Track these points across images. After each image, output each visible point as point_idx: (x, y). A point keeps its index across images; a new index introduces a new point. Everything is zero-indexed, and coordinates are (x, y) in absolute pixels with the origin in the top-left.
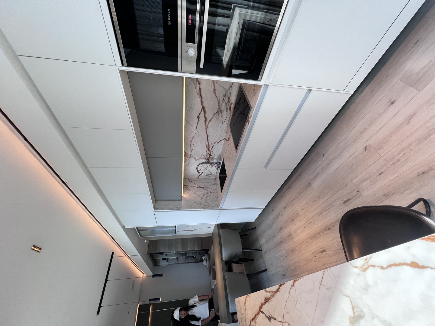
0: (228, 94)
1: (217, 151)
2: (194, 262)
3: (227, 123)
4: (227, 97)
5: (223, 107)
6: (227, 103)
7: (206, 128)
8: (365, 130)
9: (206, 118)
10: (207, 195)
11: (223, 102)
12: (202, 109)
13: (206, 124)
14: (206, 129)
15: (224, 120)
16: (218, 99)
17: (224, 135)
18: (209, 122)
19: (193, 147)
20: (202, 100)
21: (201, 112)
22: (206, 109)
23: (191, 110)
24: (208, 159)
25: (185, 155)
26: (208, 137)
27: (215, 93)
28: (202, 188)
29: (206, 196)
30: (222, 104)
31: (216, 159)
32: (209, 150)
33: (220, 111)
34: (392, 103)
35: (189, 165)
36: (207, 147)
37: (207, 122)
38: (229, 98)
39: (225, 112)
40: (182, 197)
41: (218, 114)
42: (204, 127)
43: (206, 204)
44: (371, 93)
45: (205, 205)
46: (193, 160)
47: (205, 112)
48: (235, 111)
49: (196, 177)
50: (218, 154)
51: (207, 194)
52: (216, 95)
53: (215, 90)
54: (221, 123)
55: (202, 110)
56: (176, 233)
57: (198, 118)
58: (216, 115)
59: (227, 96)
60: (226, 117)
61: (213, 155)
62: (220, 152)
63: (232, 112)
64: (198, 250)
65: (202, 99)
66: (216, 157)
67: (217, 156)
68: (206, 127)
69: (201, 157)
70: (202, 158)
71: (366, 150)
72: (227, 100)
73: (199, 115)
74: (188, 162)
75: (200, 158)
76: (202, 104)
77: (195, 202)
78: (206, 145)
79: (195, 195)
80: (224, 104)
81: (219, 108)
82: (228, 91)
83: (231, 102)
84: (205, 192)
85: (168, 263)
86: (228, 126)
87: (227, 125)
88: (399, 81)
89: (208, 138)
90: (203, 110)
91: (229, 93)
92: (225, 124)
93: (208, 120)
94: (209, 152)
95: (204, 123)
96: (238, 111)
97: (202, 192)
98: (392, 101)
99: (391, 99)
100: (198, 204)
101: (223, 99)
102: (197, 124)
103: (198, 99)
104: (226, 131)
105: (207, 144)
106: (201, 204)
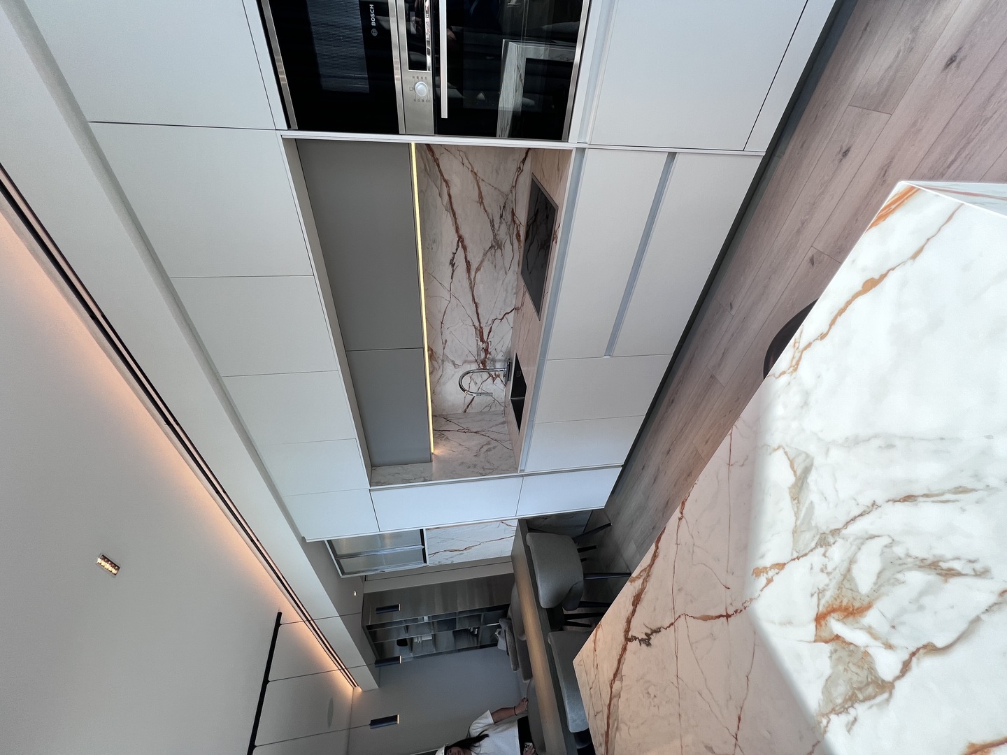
0: (510, 203)
1: (502, 341)
2: (476, 648)
3: (514, 271)
4: (507, 213)
5: (503, 233)
6: (510, 226)
7: (471, 287)
8: (803, 224)
9: (468, 263)
10: (489, 446)
11: (501, 223)
12: (458, 242)
13: (469, 276)
14: (472, 289)
15: (507, 265)
16: (491, 216)
17: (513, 302)
18: (476, 273)
19: (447, 335)
20: (456, 222)
21: (457, 250)
22: (467, 242)
23: (434, 246)
24: (484, 363)
25: (431, 357)
26: (477, 307)
27: (482, 203)
28: (476, 432)
29: (485, 448)
30: (499, 227)
31: (500, 361)
32: (482, 340)
33: (497, 245)
34: (845, 154)
35: (442, 380)
36: (478, 332)
37: (473, 273)
38: (513, 214)
39: (508, 246)
40: (431, 454)
41: (493, 251)
42: (466, 284)
43: (487, 466)
44: (802, 147)
45: (485, 467)
46: (449, 367)
47: (465, 248)
48: (529, 241)
49: (460, 411)
50: (504, 349)
51: (489, 443)
52: (484, 209)
53: (481, 197)
54: (502, 272)
55: (458, 246)
56: (425, 561)
57: (452, 264)
58: (489, 253)
59: (508, 209)
60: (512, 255)
61: (493, 353)
62: (507, 342)
63: (522, 244)
64: (481, 610)
65: (456, 219)
66: (500, 356)
67: (501, 354)
68: (471, 284)
69: (466, 359)
70: (470, 362)
71: (813, 264)
72: (508, 217)
73: (454, 257)
74: (440, 373)
75: (465, 362)
76: (457, 230)
77: (462, 463)
78: (476, 328)
79: (461, 449)
80: (504, 228)
81: (495, 236)
82: (510, 196)
83: (517, 222)
84: (483, 440)
85: (412, 655)
86: (517, 279)
87: (516, 277)
88: (850, 107)
89: (479, 311)
90: (460, 244)
91: (512, 202)
92: (510, 274)
93: (474, 266)
94: (484, 345)
95: (465, 275)
96: (535, 240)
97: (474, 442)
98: (844, 150)
99: (841, 148)
100: (469, 467)
101: (501, 216)
102: (452, 278)
103: (447, 218)
104: (514, 291)
105: (477, 324)
106: (475, 466)
